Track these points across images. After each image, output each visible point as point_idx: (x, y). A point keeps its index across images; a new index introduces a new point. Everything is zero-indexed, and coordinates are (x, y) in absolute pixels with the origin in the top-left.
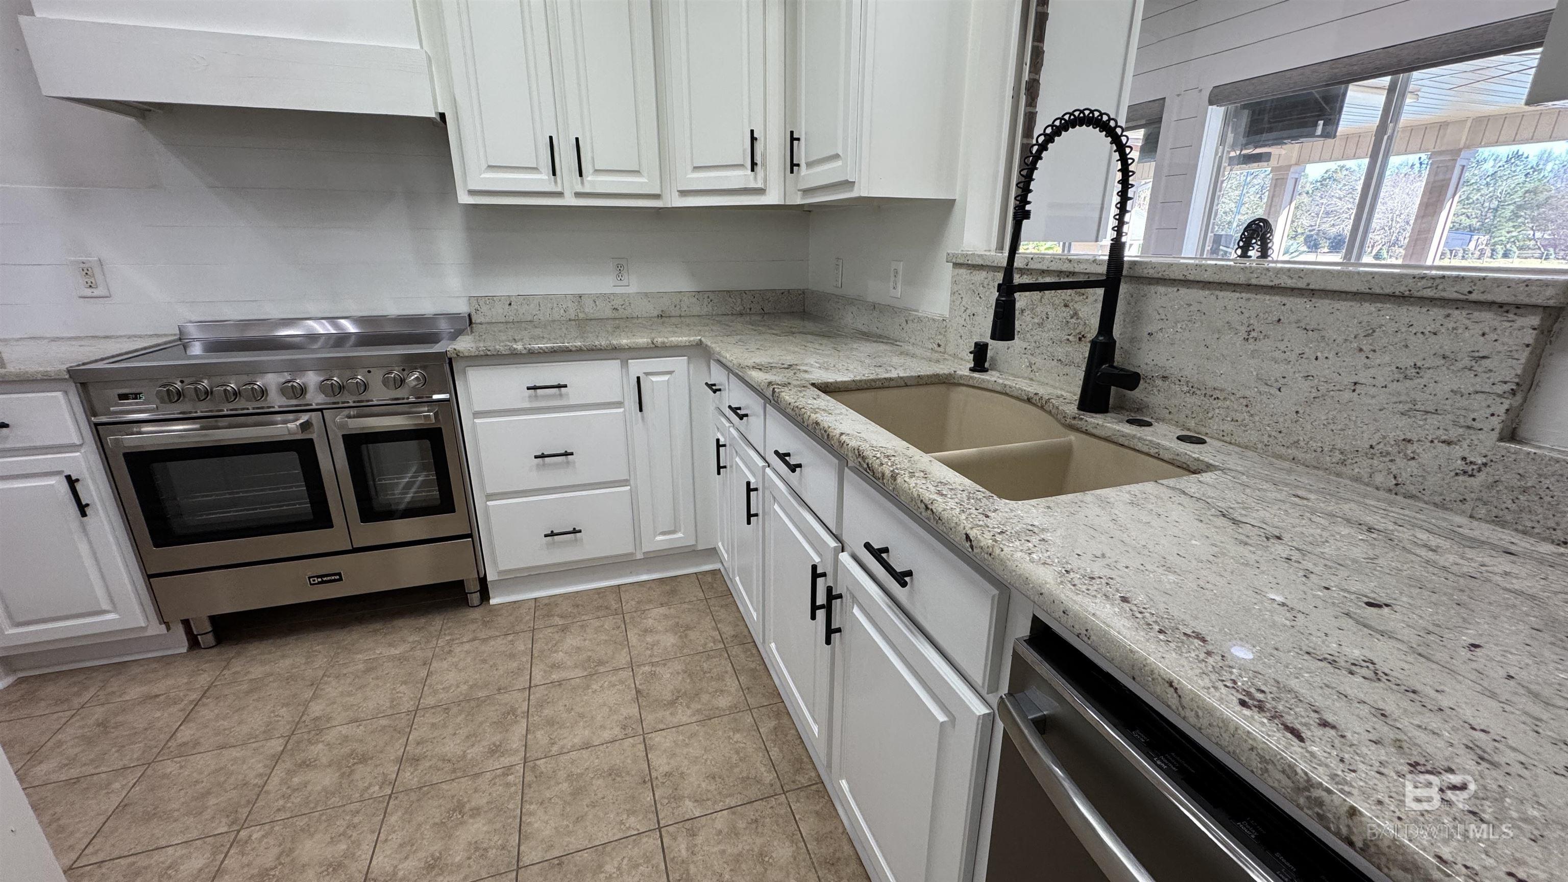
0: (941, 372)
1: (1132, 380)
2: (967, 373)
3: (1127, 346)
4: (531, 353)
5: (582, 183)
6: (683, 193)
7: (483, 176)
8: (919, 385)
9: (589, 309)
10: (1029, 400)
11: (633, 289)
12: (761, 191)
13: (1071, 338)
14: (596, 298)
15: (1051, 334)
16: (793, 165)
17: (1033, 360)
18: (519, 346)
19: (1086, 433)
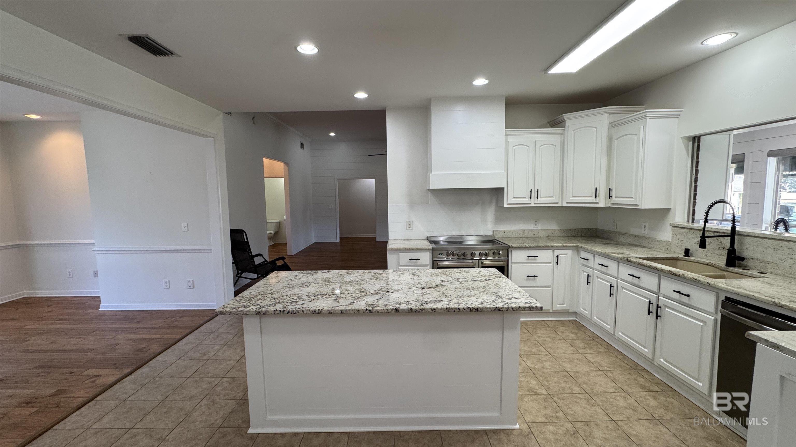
0: (674, 256)
1: (743, 259)
2: (682, 257)
3: (739, 251)
4: (530, 247)
5: (537, 200)
6: (568, 203)
7: (512, 200)
8: (667, 259)
9: (526, 234)
10: (708, 264)
11: (539, 228)
12: (598, 203)
13: (720, 248)
14: (529, 231)
15: (713, 247)
16: (610, 197)
17: (707, 254)
18: (527, 245)
19: (729, 272)
